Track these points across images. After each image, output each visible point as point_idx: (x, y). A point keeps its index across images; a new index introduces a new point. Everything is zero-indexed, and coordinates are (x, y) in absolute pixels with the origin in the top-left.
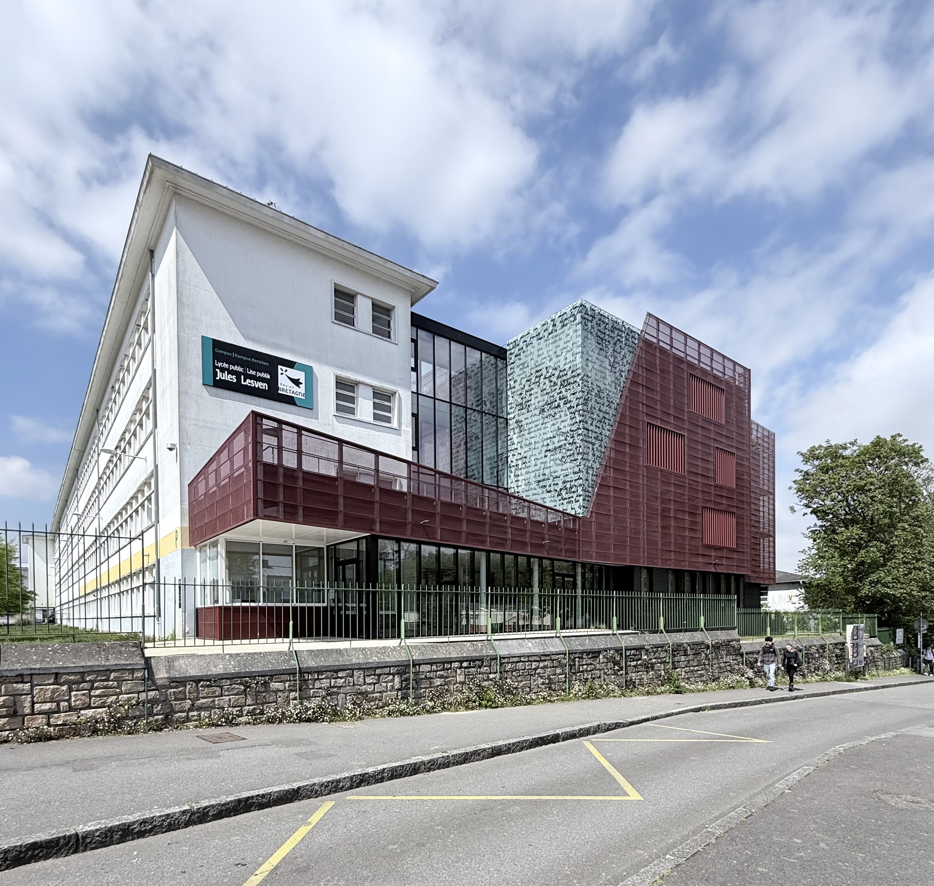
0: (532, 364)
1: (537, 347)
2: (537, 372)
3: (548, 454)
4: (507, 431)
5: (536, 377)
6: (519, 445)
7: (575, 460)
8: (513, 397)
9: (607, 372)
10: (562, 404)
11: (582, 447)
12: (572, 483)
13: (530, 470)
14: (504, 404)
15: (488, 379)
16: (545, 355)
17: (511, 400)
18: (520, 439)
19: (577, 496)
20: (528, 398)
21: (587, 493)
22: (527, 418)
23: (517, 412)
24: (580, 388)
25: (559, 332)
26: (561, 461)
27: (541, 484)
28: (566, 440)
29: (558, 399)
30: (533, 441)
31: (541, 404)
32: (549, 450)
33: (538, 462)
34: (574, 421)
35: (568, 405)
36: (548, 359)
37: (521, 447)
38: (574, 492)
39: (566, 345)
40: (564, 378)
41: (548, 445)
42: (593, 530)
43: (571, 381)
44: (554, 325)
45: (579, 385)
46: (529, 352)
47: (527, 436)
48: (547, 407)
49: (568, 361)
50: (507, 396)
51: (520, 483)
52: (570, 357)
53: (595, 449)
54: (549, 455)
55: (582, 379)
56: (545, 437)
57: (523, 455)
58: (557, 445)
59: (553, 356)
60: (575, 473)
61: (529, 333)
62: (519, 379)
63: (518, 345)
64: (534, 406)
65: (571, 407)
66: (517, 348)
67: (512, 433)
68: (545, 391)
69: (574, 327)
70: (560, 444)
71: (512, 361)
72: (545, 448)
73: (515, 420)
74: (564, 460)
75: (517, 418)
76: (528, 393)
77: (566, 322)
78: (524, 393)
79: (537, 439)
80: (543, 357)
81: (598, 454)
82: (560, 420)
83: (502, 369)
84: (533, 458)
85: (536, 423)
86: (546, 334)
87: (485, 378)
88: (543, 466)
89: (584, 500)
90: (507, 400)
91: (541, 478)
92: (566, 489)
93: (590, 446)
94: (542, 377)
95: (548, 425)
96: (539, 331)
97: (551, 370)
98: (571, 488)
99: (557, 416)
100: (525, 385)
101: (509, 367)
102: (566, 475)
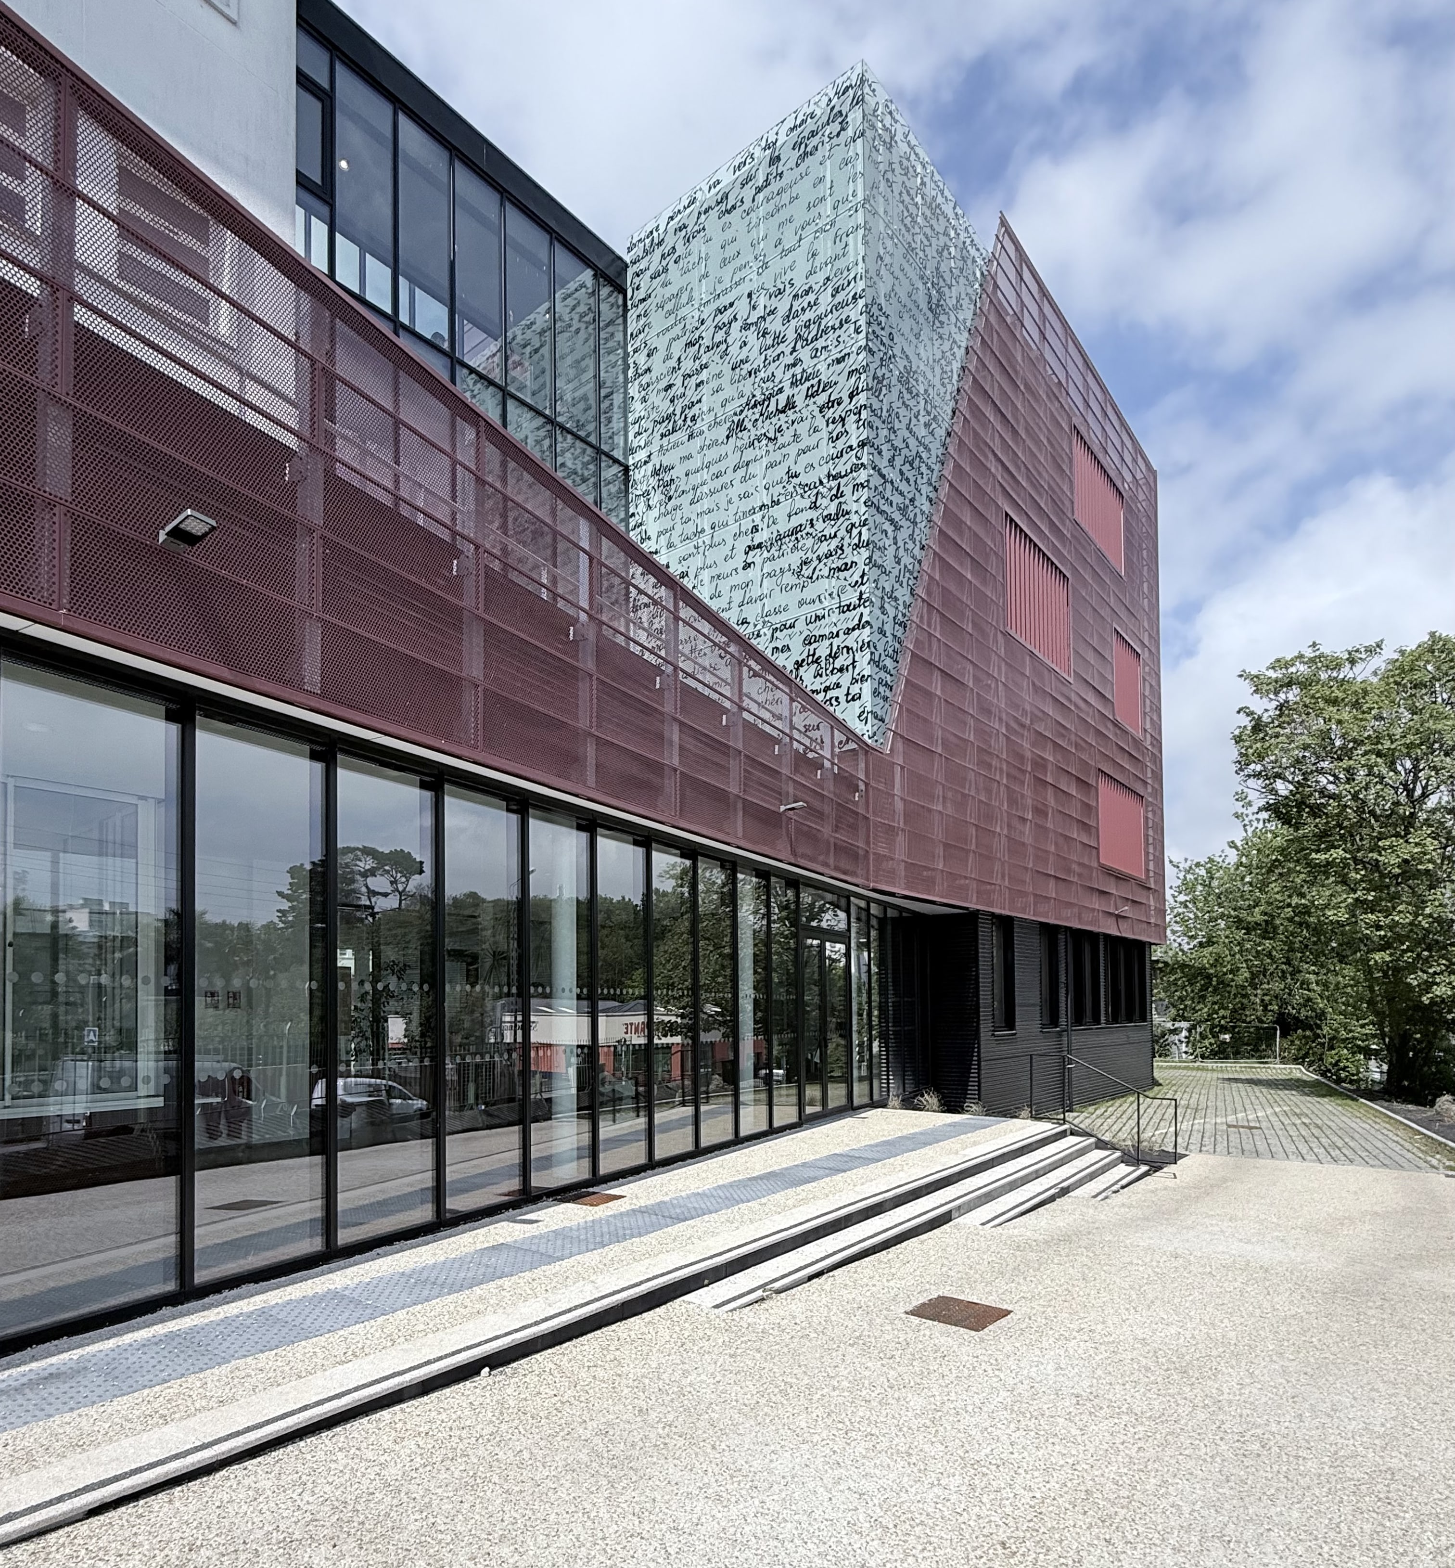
0: (702, 291)
1: (719, 238)
2: (719, 312)
3: (756, 557)
4: (627, 506)
5: (718, 328)
6: (663, 540)
8: (644, 400)
10: (799, 400)
12: (836, 642)
14: (617, 424)
16: (747, 255)
19: (854, 681)
20: (691, 395)
21: (882, 674)
22: (689, 457)
23: (657, 443)
24: (860, 341)
25: (789, 177)
26: (799, 574)
28: (814, 506)
29: (787, 384)
30: (706, 523)
31: (733, 407)
32: (760, 546)
33: (724, 586)
34: (840, 444)
35: (822, 399)
36: (755, 265)
37: (670, 545)
38: (841, 670)
39: (814, 212)
41: (755, 529)
43: (831, 320)
44: (774, 160)
45: (857, 331)
47: (688, 511)
48: (751, 415)
49: (820, 260)
50: (627, 400)
52: (826, 248)
53: (900, 543)
54: (758, 560)
55: (867, 311)
56: (746, 506)
58: (784, 527)
59: (773, 254)
60: (845, 609)
61: (693, 202)
62: (661, 343)
63: (660, 244)
64: (709, 418)
65: (831, 403)
66: (658, 253)
67: (642, 507)
68: (747, 367)
70: (795, 521)
71: (641, 294)
72: (746, 541)
73: (650, 466)
74: (807, 572)
75: (656, 460)
76: (693, 381)
78: (679, 382)
79: (719, 517)
80: (738, 262)
82: (793, 450)
84: (705, 575)
85: (714, 469)
86: (748, 192)
88: (738, 596)
89: (875, 693)
90: (625, 410)
92: (816, 661)
93: (890, 529)
94: (736, 326)
95: (757, 469)
96: (725, 186)
97: (762, 301)
98: (833, 656)
99: (785, 438)
100: (682, 359)
101: (632, 314)
102: (817, 617)
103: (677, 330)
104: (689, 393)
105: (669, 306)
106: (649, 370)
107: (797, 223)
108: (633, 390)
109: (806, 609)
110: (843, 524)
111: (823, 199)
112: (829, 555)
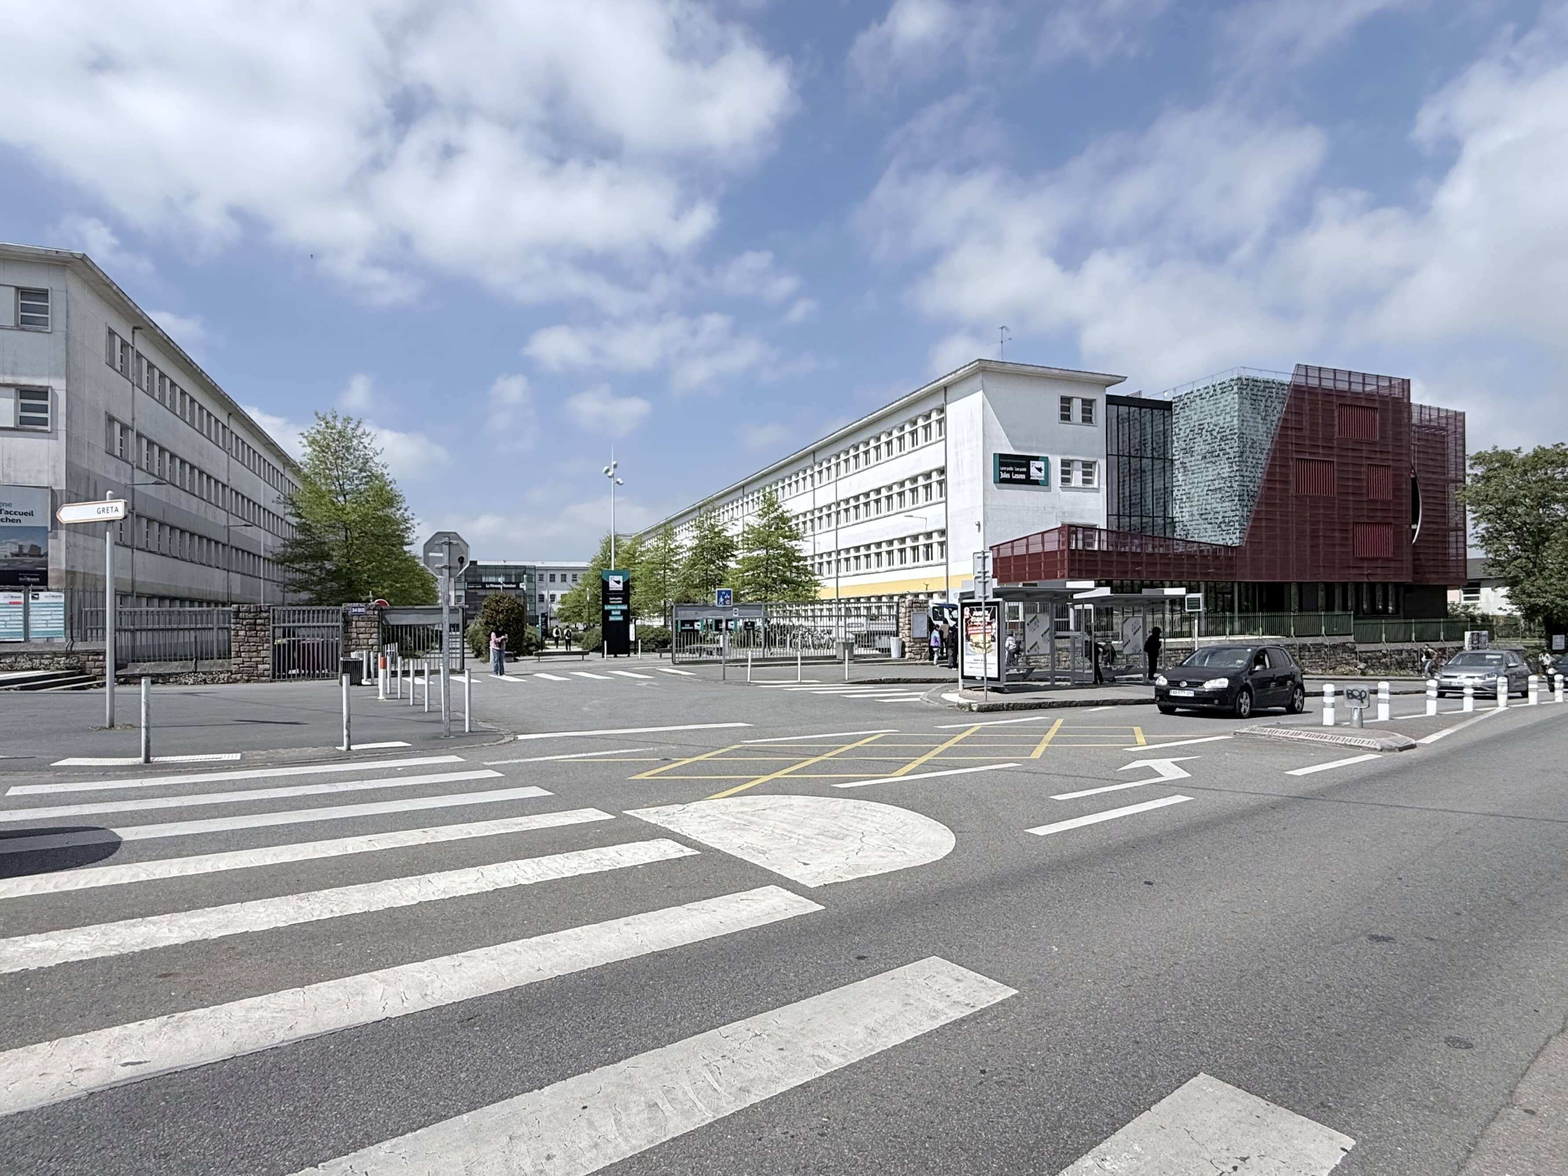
0: (1195, 417)
1: (1200, 405)
2: (1200, 425)
3: (1210, 493)
4: (1173, 470)
5: (1199, 429)
6: (1183, 482)
7: (1233, 500)
8: (1178, 442)
10: (1221, 455)
11: (1239, 490)
12: (1230, 519)
13: (1193, 504)
14: (1170, 446)
16: (1207, 413)
17: (1176, 444)
18: (1184, 478)
19: (1234, 530)
20: (1192, 445)
21: (1242, 530)
22: (1191, 462)
24: (1237, 444)
25: (1219, 396)
26: (1221, 500)
27: (1203, 517)
28: (1225, 483)
29: (1218, 450)
30: (1196, 480)
32: (1211, 490)
33: (1201, 498)
34: (1232, 469)
35: (1227, 456)
36: (1210, 416)
37: (1185, 484)
38: (1231, 526)
39: (1225, 408)
40: (1224, 434)
41: (1209, 485)
42: (1247, 556)
43: (1229, 437)
44: (1215, 390)
45: (1236, 442)
46: (1192, 408)
47: (1190, 476)
48: (1208, 455)
49: (1226, 421)
50: (1173, 440)
51: (1184, 514)
52: (1228, 419)
53: (1249, 490)
56: (1207, 478)
57: (1187, 491)
58: (1217, 486)
59: (1214, 415)
60: (1233, 511)
61: (1192, 392)
62: (1183, 428)
63: (1182, 400)
64: (1197, 452)
65: (1229, 458)
66: (1182, 402)
67: (1177, 472)
68: (1207, 442)
69: (1231, 396)
70: (1220, 486)
71: (1177, 413)
72: (1207, 488)
73: (1179, 461)
74: (1223, 499)
75: (1181, 460)
76: (1192, 441)
77: (1225, 390)
78: (1188, 440)
79: (1200, 480)
80: (1205, 414)
82: (1220, 467)
83: (1167, 419)
84: (1196, 495)
85: (1198, 467)
86: (1208, 396)
88: (1205, 502)
89: (1240, 535)
90: (1172, 444)
91: (1204, 512)
92: (1225, 523)
93: (1245, 488)
94: (1204, 430)
95: (1210, 469)
96: (1201, 392)
97: (1212, 426)
98: (1229, 522)
99: (1218, 464)
100: (1189, 434)
102: (1225, 511)
103: (1188, 426)
105: (1185, 419)
107: (1221, 409)
108: (1174, 438)
109: (1223, 509)
110: (1232, 489)
111: (1227, 405)
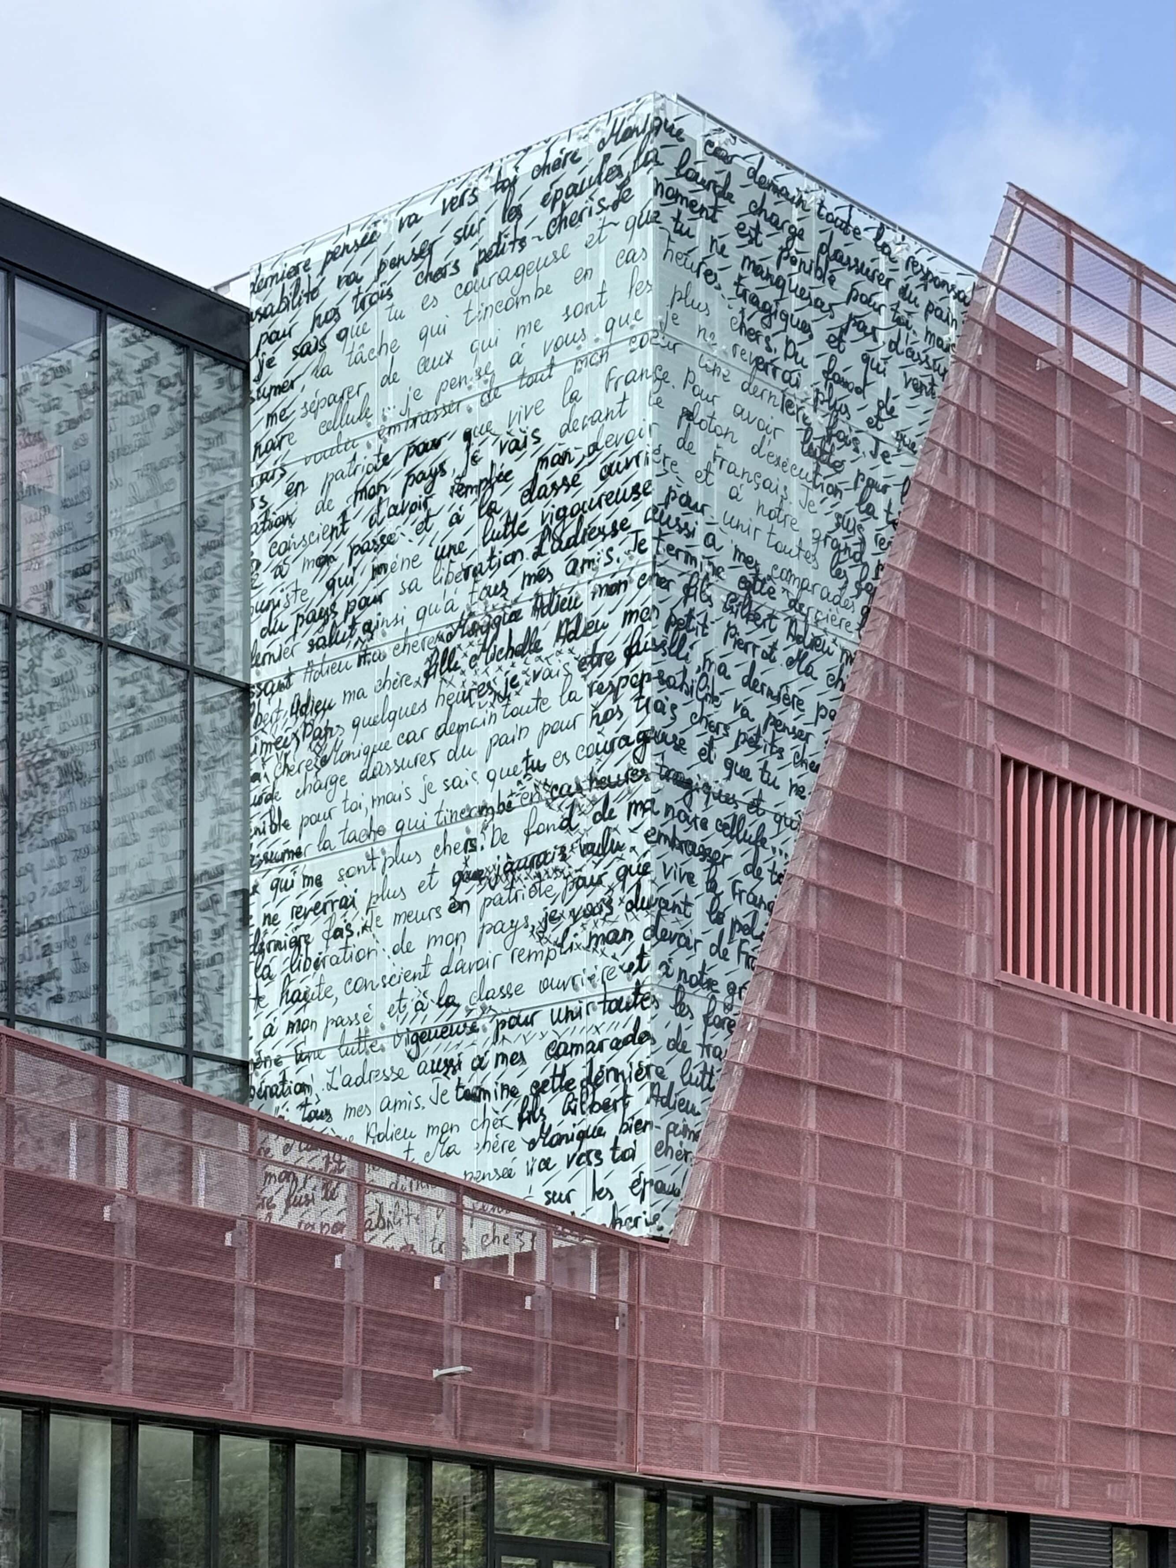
0: (387, 403)
2: (419, 449)
3: (469, 891)
4: (246, 756)
5: (412, 478)
6: (312, 834)
7: (615, 938)
8: (279, 572)
9: (794, 484)
10: (547, 638)
11: (656, 869)
12: (600, 1059)
13: (370, 970)
14: (230, 605)
15: (139, 459)
16: (462, 365)
17: (267, 585)
18: (315, 803)
19: (626, 1128)
20: (365, 584)
21: (677, 1117)
22: (360, 695)
23: (302, 656)
24: (644, 564)
25: (535, 251)
26: (541, 936)
27: (432, 1051)
28: (567, 825)
29: (526, 608)
30: (387, 816)
31: (437, 623)
32: (478, 875)
33: (418, 934)
34: (610, 730)
35: (583, 646)
36: (479, 387)
37: (325, 846)
38: (605, 1107)
39: (573, 327)
40: (563, 499)
41: (471, 845)
42: (706, 1309)
43: (602, 518)
44: (512, 213)
45: (640, 547)
46: (371, 341)
47: (356, 790)
48: (466, 646)
49: (582, 411)
50: (250, 565)
51: (311, 1040)
52: (594, 395)
53: (724, 886)
54: (476, 901)
55: (657, 515)
56: (458, 801)
57: (333, 887)
59: (505, 375)
60: (615, 1006)
61: (369, 240)
62: (313, 476)
63: (312, 294)
64: (395, 633)
65: (594, 659)
66: (307, 311)
67: (272, 766)
68: (460, 561)
69: (617, 239)
70: (538, 844)
71: (276, 377)
72: (454, 863)
73: (286, 698)
74: (555, 933)
75: (300, 687)
76: (367, 561)
77: (577, 204)
78: (343, 554)
80: (447, 372)
81: (738, 910)
82: (535, 721)
83: (221, 412)
84: (385, 911)
85: (405, 725)
86: (467, 254)
87: (124, 451)
88: (440, 956)
89: (662, 1149)
90: (248, 585)
91: (433, 1018)
92: (568, 1086)
93: (697, 867)
94: (443, 484)
95: (474, 740)
96: (427, 231)
97: (489, 452)
98: (593, 1082)
99: (524, 698)
100: (349, 516)
101: (259, 410)
102: (569, 1012)
103: (341, 462)
104: (362, 580)
105: (327, 414)
106: (287, 520)
107: (549, 334)
108: (260, 548)
109: (552, 996)
110: (611, 865)
111: (589, 308)
112: (590, 912)
